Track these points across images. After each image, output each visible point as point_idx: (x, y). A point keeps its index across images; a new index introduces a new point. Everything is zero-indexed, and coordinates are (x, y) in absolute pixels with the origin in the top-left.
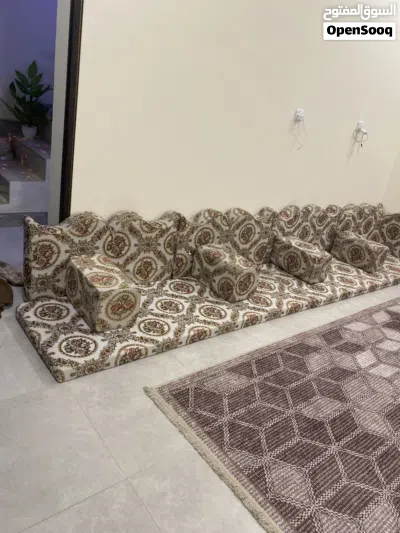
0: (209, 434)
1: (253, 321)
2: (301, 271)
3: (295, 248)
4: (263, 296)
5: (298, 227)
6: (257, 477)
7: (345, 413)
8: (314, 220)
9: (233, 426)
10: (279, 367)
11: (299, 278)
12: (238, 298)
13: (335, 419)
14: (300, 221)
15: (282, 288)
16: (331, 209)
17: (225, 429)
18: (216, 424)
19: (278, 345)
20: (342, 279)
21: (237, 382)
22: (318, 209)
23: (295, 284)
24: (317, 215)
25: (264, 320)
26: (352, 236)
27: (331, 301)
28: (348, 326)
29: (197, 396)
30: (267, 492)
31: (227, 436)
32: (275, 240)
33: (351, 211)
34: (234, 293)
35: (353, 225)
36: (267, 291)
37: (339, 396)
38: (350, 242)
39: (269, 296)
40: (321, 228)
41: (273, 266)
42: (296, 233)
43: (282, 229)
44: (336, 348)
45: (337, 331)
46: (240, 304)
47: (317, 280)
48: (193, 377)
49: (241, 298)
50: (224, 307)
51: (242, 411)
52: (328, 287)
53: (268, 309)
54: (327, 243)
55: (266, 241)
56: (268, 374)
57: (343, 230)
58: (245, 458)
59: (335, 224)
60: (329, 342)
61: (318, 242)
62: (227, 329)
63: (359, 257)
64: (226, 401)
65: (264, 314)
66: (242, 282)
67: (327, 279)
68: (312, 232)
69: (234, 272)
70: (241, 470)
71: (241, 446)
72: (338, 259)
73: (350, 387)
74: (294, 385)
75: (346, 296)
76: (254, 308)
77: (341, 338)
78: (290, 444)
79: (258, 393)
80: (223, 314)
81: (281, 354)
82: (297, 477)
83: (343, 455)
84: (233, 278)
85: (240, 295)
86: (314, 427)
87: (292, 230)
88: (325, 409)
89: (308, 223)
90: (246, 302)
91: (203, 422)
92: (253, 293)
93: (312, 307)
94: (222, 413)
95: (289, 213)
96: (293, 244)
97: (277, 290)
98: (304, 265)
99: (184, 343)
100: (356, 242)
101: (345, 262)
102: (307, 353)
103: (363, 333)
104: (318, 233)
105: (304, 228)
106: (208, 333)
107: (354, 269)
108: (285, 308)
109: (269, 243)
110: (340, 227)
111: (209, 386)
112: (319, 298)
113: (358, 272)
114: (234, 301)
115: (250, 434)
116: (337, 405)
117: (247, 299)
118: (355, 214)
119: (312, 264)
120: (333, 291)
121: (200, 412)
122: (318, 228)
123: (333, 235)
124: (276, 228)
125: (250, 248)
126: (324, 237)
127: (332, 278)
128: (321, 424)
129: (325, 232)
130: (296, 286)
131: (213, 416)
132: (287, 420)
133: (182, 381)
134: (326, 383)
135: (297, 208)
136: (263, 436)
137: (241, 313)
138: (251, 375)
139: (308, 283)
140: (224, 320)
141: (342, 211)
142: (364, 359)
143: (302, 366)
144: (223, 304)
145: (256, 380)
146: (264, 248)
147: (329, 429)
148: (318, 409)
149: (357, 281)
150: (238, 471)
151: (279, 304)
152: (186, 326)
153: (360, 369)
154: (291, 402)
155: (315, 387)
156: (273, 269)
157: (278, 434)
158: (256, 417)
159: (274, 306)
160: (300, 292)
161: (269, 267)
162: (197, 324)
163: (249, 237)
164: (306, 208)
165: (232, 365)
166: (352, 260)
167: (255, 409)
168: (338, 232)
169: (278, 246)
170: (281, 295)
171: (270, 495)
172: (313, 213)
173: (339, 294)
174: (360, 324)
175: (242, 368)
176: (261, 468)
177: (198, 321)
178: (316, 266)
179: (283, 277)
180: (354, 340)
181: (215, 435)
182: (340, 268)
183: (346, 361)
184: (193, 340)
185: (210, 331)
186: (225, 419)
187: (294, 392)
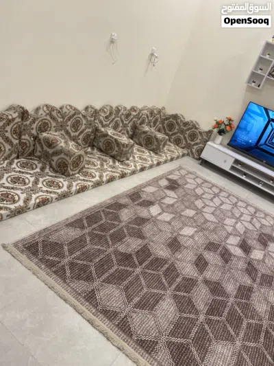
0: (55, 272)
1: (83, 189)
2: (114, 153)
3: (111, 137)
4: (90, 171)
5: (112, 121)
6: (90, 298)
7: (144, 246)
8: (123, 117)
9: (72, 265)
10: (101, 220)
11: (113, 157)
12: (71, 173)
13: (138, 251)
14: (113, 117)
15: (102, 165)
16: (133, 109)
17: (67, 267)
18: (60, 265)
19: (101, 205)
20: (140, 158)
21: (74, 233)
22: (125, 108)
23: (111, 162)
24: (125, 113)
25: (90, 188)
26: (147, 129)
27: (134, 173)
28: (145, 189)
29: (44, 246)
30: (98, 306)
31: (68, 272)
32: (97, 130)
33: (146, 111)
34: (69, 169)
35: (147, 121)
36: (92, 167)
37: (140, 235)
38: (145, 132)
39: (94, 171)
40: (127, 122)
41: (96, 149)
42: (110, 126)
43: (101, 122)
44: (138, 204)
45: (138, 192)
46: (73, 177)
47: (125, 159)
48: (40, 233)
49: (74, 172)
50: (61, 180)
51: (78, 253)
52: (132, 164)
53: (93, 180)
54: (130, 133)
55: (90, 130)
56: (95, 226)
57: (141, 124)
58: (82, 286)
59: (136, 119)
60: (133, 200)
61: (125, 132)
62: (64, 196)
63: (151, 143)
64: (66, 248)
65: (90, 184)
66: (74, 161)
67: (131, 158)
68: (121, 125)
69: (68, 154)
70: (80, 294)
71: (78, 278)
72: (137, 144)
73: (147, 229)
74: (112, 231)
75: (142, 169)
76: (84, 180)
77: (140, 197)
78: (111, 271)
79: (88, 239)
80: (61, 185)
81: (103, 211)
82: (117, 293)
83: (144, 273)
84: (68, 158)
85: (72, 170)
86: (126, 258)
87: (108, 122)
88: (132, 245)
89: (119, 119)
90: (77, 175)
91: (51, 265)
92: (82, 169)
93: (122, 177)
94: (63, 257)
95: (106, 110)
96: (109, 134)
97: (99, 166)
98: (116, 149)
99: (32, 208)
100: (149, 134)
101: (142, 146)
102: (120, 209)
103: (153, 193)
104: (125, 126)
105: (116, 122)
106: (50, 200)
107: (147, 151)
108: (105, 179)
109: (92, 132)
110: (139, 122)
111: (53, 238)
112: (126, 171)
113: (150, 153)
114: (69, 175)
115: (84, 269)
116: (139, 241)
117: (78, 173)
118: (148, 113)
119: (122, 148)
120: (135, 166)
121: (47, 257)
122: (125, 122)
123: (135, 128)
124: (97, 121)
125: (79, 135)
126: (129, 129)
127: (134, 157)
128: (130, 255)
129: (129, 125)
130: (111, 163)
131: (57, 259)
132: (109, 256)
133: (33, 236)
134: (133, 228)
135: (111, 107)
136: (93, 269)
137: (74, 184)
138: (83, 227)
139: (119, 161)
140: (62, 190)
141: (141, 110)
142: (154, 210)
143: (117, 218)
144: (60, 178)
145: (86, 231)
146: (88, 136)
147: (135, 258)
148: (128, 245)
149: (149, 159)
150: (77, 294)
151: (101, 176)
152: (33, 195)
153: (152, 217)
154: (110, 243)
155: (125, 231)
156: (95, 151)
157: (103, 266)
158: (88, 256)
159: (97, 178)
160: (114, 167)
161: (93, 149)
162: (41, 193)
163: (78, 127)
164: (117, 107)
165: (69, 222)
166: (146, 145)
167: (87, 251)
168: (137, 125)
169: (99, 134)
170: (102, 170)
171: (100, 307)
172: (122, 111)
173: (138, 168)
174: (151, 187)
175: (76, 223)
176: (93, 290)
177: (42, 191)
178: (124, 149)
179: (102, 157)
180: (148, 199)
181: (60, 273)
182: (138, 150)
183: (144, 213)
184: (38, 206)
185: (52, 198)
186: (66, 260)
187: (112, 236)
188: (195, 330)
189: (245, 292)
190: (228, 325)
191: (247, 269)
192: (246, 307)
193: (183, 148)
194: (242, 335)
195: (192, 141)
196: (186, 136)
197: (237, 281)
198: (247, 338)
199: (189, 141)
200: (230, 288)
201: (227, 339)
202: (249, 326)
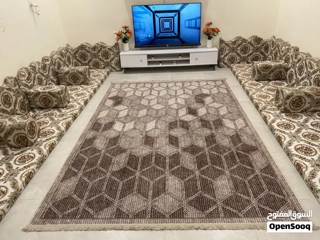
0: (81, 218)
1: (52, 147)
2: (55, 103)
3: (43, 92)
4: (46, 130)
6: (120, 215)
7: (130, 156)
8: (41, 71)
9: (89, 204)
10: (85, 159)
11: (56, 107)
12: (33, 141)
13: (128, 162)
15: (52, 119)
17: (87, 209)
18: (81, 210)
19: (75, 150)
20: (78, 95)
21: (72, 183)
25: (57, 142)
26: (66, 69)
27: (81, 109)
28: (99, 117)
29: (58, 207)
30: (129, 216)
31: (91, 211)
33: (56, 56)
34: (29, 139)
35: (62, 63)
36: (45, 125)
37: (122, 151)
38: (67, 73)
39: (49, 128)
40: (47, 73)
41: (36, 110)
42: (35, 84)
44: (103, 130)
45: (96, 122)
46: (37, 143)
47: (67, 104)
48: (46, 200)
49: (35, 139)
50: (29, 151)
51: (87, 194)
52: (75, 103)
53: (54, 135)
54: (55, 80)
56: (83, 167)
57: (59, 68)
58: (108, 212)
59: (53, 67)
60: (97, 130)
61: (50, 82)
62: (42, 161)
63: (78, 79)
64: (75, 196)
65: (55, 139)
66: (29, 130)
67: (71, 100)
68: (44, 78)
69: (20, 127)
70: (110, 218)
71: (101, 209)
72: (67, 86)
73: (123, 143)
74: (99, 162)
75: (86, 103)
76: (47, 140)
77: (100, 125)
78: (120, 188)
79: (86, 179)
80: (32, 155)
81: (81, 152)
82: (135, 198)
83: (143, 173)
84: (23, 131)
85: (33, 138)
86: (123, 172)
87: (32, 83)
88: (120, 161)
89: (39, 74)
90: (39, 140)
91: (73, 216)
92: (39, 132)
93: (75, 119)
94: (78, 203)
95: (24, 74)
96: (40, 91)
97: (50, 122)
98: (54, 99)
99: (23, 188)
100: (71, 72)
101: (71, 85)
102: (93, 143)
103: (107, 116)
104: (47, 77)
105: (38, 78)
106: (33, 172)
107: (79, 87)
108: (63, 128)
109: (24, 98)
110: (56, 67)
111: (59, 197)
112: (75, 112)
113: (82, 87)
114: (32, 144)
115: (100, 200)
116: (124, 155)
117: (38, 137)
118: (59, 56)
119: (59, 96)
120: (79, 104)
121: (67, 213)
122: (45, 74)
123: (56, 74)
125: (15, 107)
126: (51, 77)
127: (72, 98)
128: (125, 168)
129: (50, 74)
130: (58, 113)
131: (75, 208)
132: (110, 179)
133: (42, 207)
134: (112, 149)
136: (106, 196)
137: (42, 147)
138: (75, 174)
139: (63, 108)
140: (36, 158)
141: (52, 57)
142: (118, 127)
143: (95, 150)
144: (26, 150)
145: (80, 174)
146: (23, 103)
147: (129, 168)
148: (118, 163)
149: (85, 92)
150: (109, 220)
151: (58, 128)
152: (16, 178)
153: (120, 132)
154: (105, 170)
155: (109, 155)
156: (37, 112)
157: (112, 189)
158: (95, 190)
159: (57, 132)
160: (63, 115)
161: (34, 111)
162: (21, 172)
163: (9, 101)
164: (31, 66)
165: (61, 177)
166: (75, 82)
167: (92, 187)
168: (57, 71)
170: (55, 123)
171: (131, 216)
172: (37, 67)
173: (82, 104)
174: (103, 112)
175: (68, 174)
176: (117, 209)
177: (20, 170)
178: (62, 96)
179: (47, 113)
180: (107, 121)
181: (85, 215)
182: (72, 90)
183: (111, 134)
184: (27, 182)
185: (33, 170)
186: (82, 204)
187: (101, 165)
188: (199, 183)
189: (211, 139)
190: (215, 166)
191: (202, 125)
192: (218, 148)
193: (104, 68)
194: (226, 165)
195: (107, 58)
196: (100, 57)
197: (202, 136)
198: (230, 165)
199: (105, 61)
200: (201, 143)
201: (220, 175)
202: (226, 157)
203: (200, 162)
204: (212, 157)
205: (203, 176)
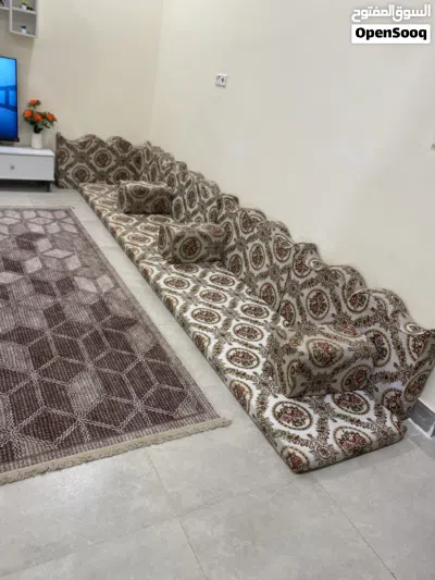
189: (54, 315)
190: (67, 359)
191: (37, 290)
192: (69, 327)
194: (86, 356)
197: (36, 310)
198: (93, 354)
200: (36, 322)
201: (77, 372)
202: (86, 341)
203: (38, 357)
204: (60, 345)
205: (47, 379)
